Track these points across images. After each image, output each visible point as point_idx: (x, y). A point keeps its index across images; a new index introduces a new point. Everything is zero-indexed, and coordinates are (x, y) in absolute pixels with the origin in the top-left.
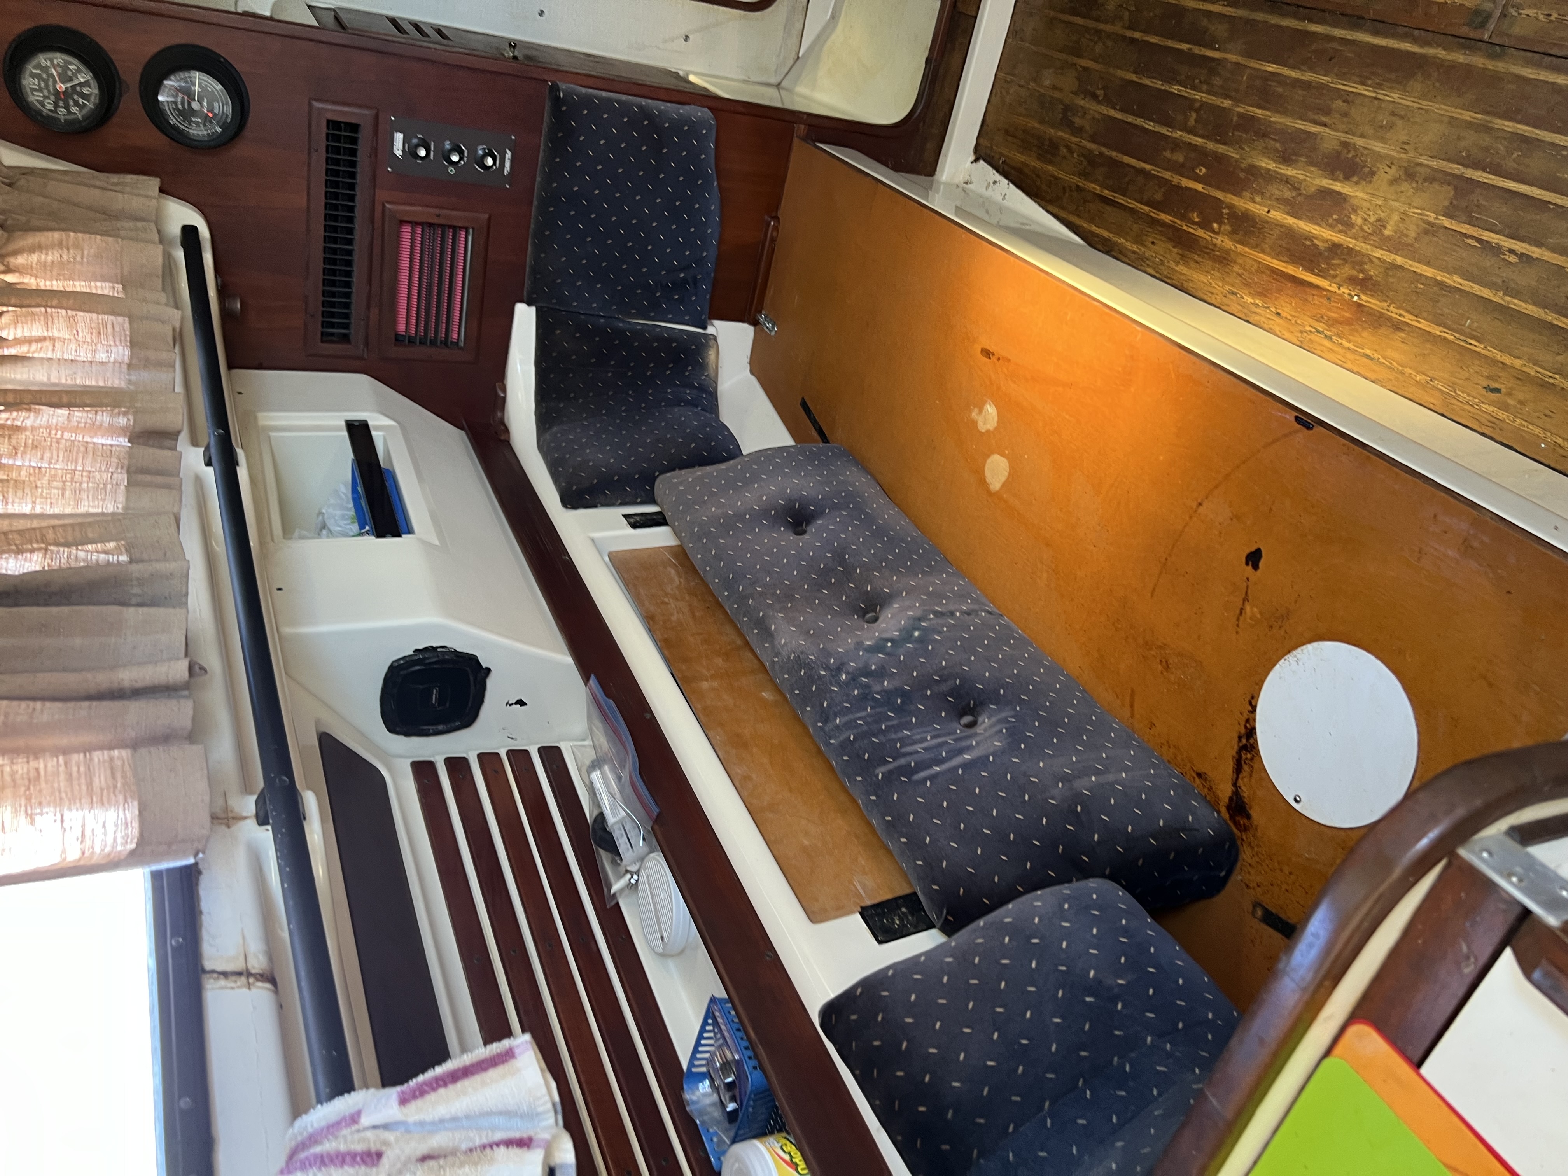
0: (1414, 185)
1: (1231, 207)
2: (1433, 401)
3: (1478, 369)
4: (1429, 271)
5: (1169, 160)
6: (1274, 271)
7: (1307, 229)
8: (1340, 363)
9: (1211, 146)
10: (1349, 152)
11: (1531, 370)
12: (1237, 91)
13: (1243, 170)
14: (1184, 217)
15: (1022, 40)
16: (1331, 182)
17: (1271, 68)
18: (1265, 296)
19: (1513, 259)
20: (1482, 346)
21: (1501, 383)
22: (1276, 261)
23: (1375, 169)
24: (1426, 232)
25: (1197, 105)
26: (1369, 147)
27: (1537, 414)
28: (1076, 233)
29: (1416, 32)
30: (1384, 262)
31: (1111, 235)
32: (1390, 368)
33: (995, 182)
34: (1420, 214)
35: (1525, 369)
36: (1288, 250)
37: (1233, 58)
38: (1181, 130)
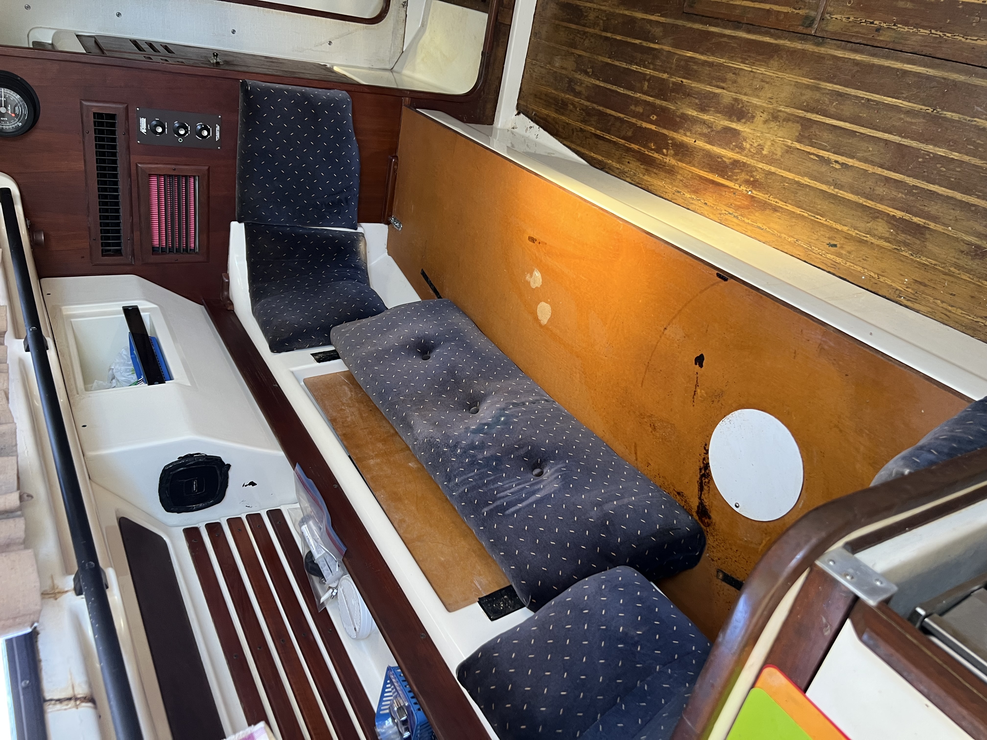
0: (778, 124)
1: (673, 139)
2: (799, 253)
3: (822, 233)
4: (790, 176)
5: (634, 112)
6: (701, 177)
7: (719, 151)
8: (744, 232)
9: (658, 102)
10: (739, 104)
11: (853, 233)
12: (671, 68)
13: (678, 117)
14: (645, 146)
15: (540, 38)
16: (730, 123)
17: (689, 54)
18: (697, 193)
19: (838, 166)
20: (824, 219)
21: (837, 241)
22: (701, 172)
23: (754, 114)
24: (787, 152)
25: (648, 77)
26: (750, 101)
27: (858, 259)
28: (582, 158)
29: (772, 31)
30: (764, 170)
31: (603, 158)
32: (773, 234)
33: (531, 127)
34: (782, 141)
35: (849, 232)
36: (708, 164)
37: (666, 48)
38: (640, 93)
